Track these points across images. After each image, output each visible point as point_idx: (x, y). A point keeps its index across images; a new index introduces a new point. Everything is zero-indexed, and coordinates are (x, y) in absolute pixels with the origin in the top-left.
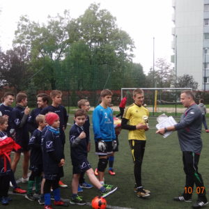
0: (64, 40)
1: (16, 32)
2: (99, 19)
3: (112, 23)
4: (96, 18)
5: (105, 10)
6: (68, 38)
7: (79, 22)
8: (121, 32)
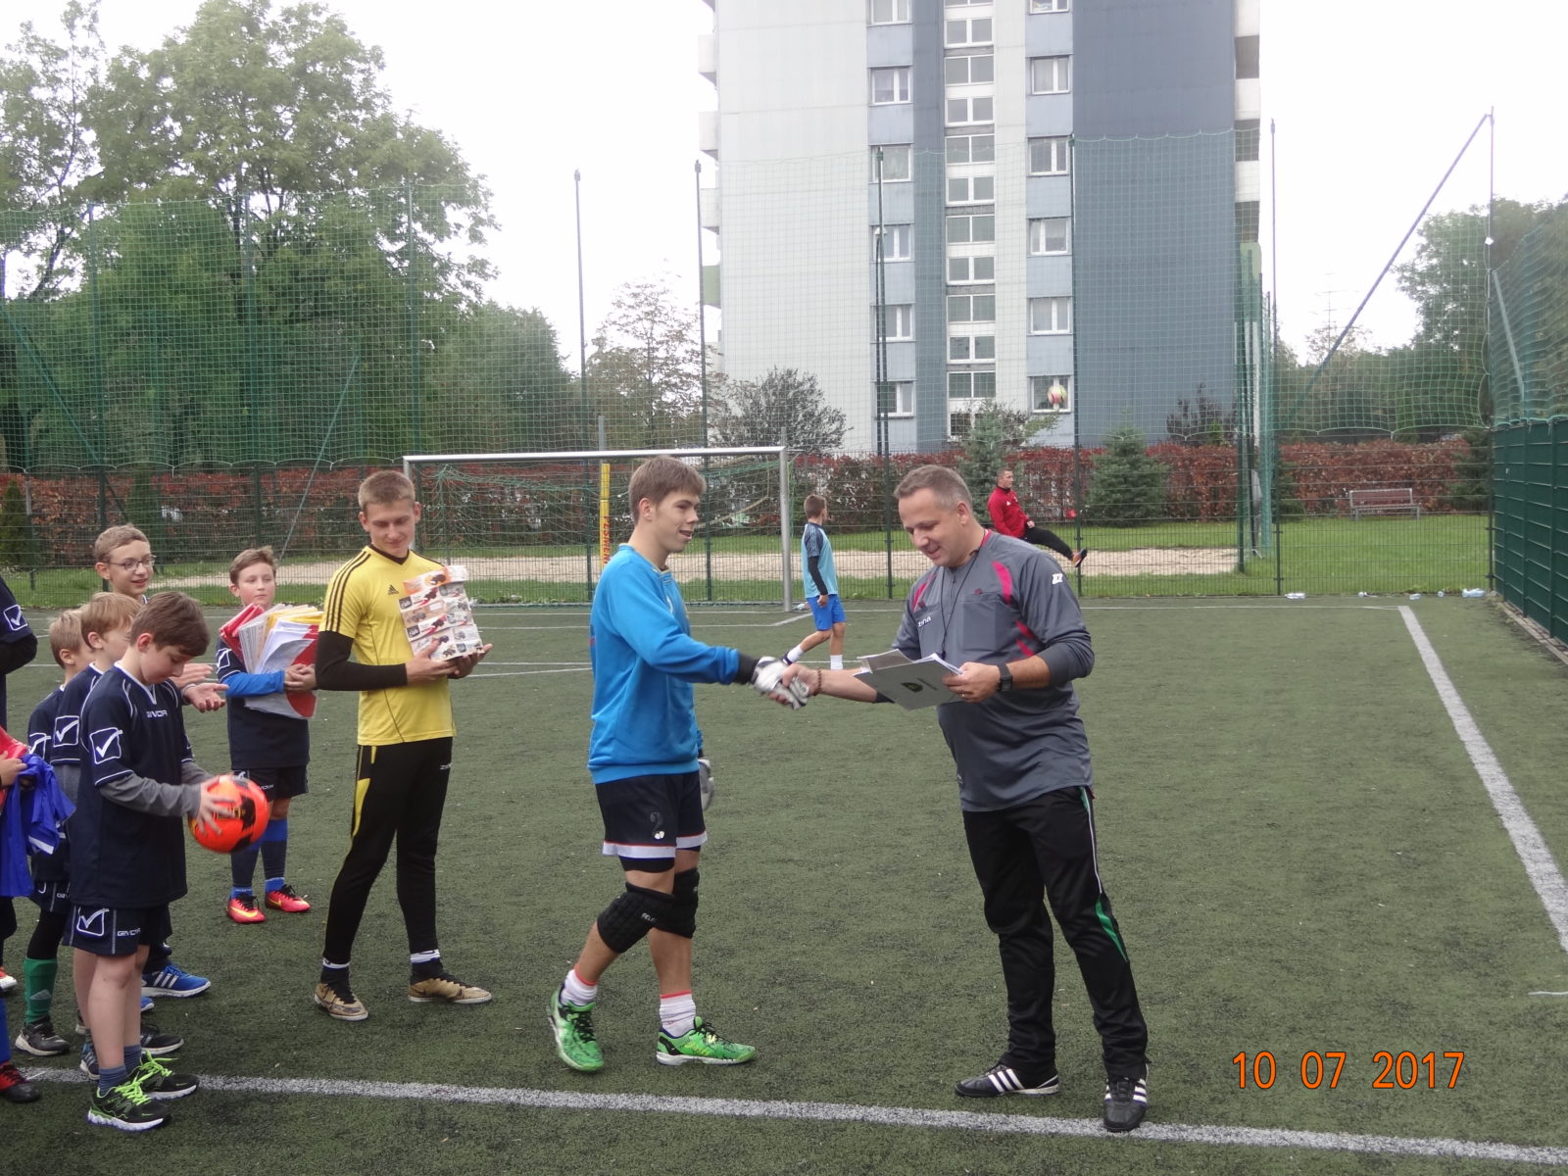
4: (262, 55)
6: (96, 169)
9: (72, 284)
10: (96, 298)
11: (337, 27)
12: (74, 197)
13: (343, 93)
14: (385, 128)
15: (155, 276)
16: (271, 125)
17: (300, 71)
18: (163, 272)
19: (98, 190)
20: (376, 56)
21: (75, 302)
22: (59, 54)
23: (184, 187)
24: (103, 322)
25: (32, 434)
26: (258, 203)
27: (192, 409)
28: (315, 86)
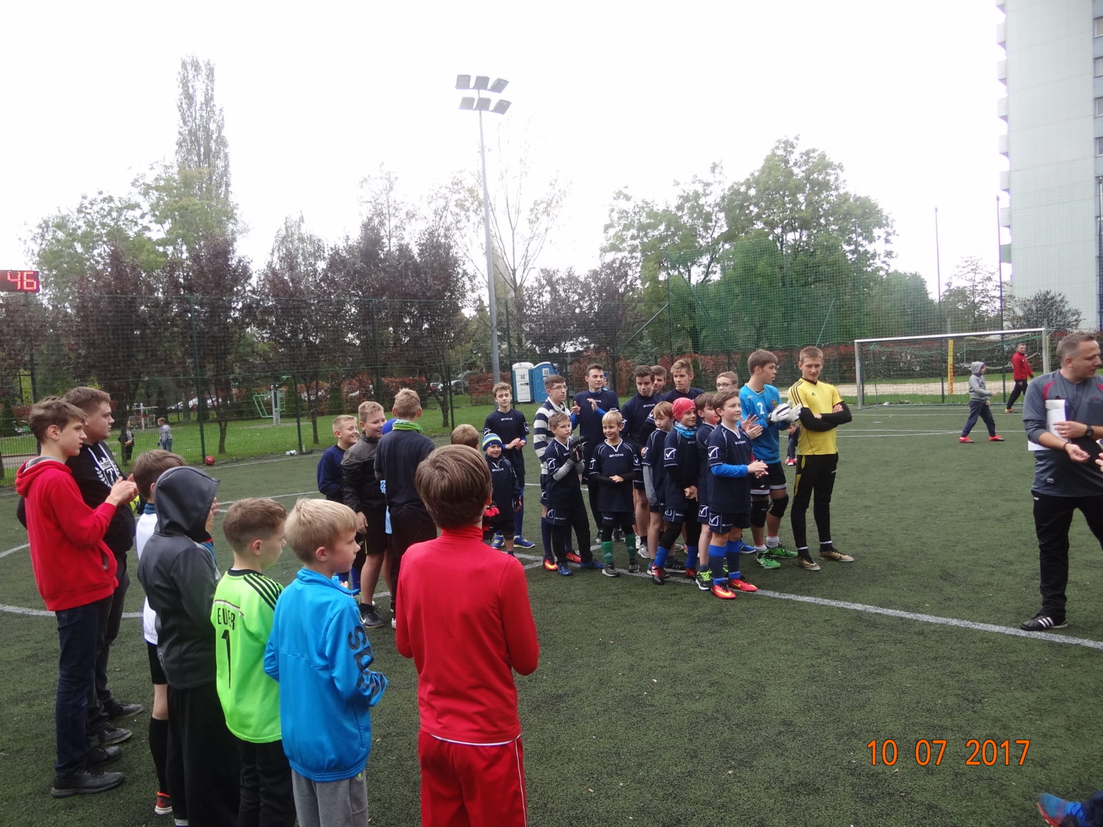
0: (716, 235)
1: (607, 227)
2: (799, 172)
3: (832, 178)
4: (791, 174)
5: (814, 151)
6: (725, 229)
7: (749, 188)
8: (857, 199)
9: (716, 277)
10: (725, 282)
11: (823, 157)
12: (716, 242)
13: (825, 186)
14: (845, 198)
15: (749, 271)
16: (795, 202)
17: (807, 178)
18: (752, 269)
19: (727, 237)
20: (841, 167)
21: (719, 283)
22: (708, 185)
23: (760, 233)
24: (730, 291)
25: (702, 337)
26: (791, 237)
27: (763, 325)
28: (814, 183)
